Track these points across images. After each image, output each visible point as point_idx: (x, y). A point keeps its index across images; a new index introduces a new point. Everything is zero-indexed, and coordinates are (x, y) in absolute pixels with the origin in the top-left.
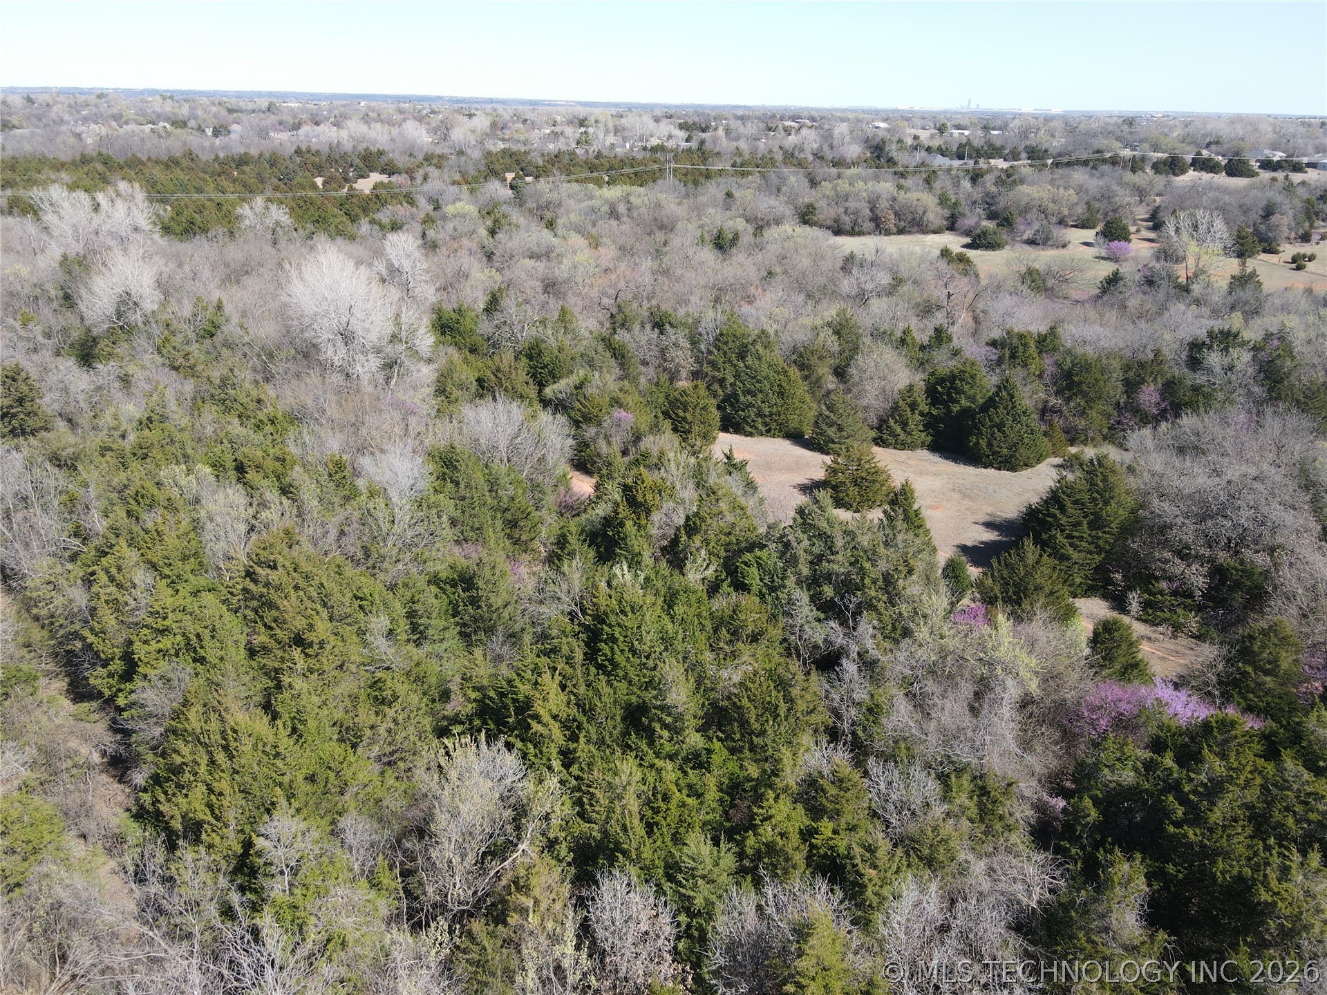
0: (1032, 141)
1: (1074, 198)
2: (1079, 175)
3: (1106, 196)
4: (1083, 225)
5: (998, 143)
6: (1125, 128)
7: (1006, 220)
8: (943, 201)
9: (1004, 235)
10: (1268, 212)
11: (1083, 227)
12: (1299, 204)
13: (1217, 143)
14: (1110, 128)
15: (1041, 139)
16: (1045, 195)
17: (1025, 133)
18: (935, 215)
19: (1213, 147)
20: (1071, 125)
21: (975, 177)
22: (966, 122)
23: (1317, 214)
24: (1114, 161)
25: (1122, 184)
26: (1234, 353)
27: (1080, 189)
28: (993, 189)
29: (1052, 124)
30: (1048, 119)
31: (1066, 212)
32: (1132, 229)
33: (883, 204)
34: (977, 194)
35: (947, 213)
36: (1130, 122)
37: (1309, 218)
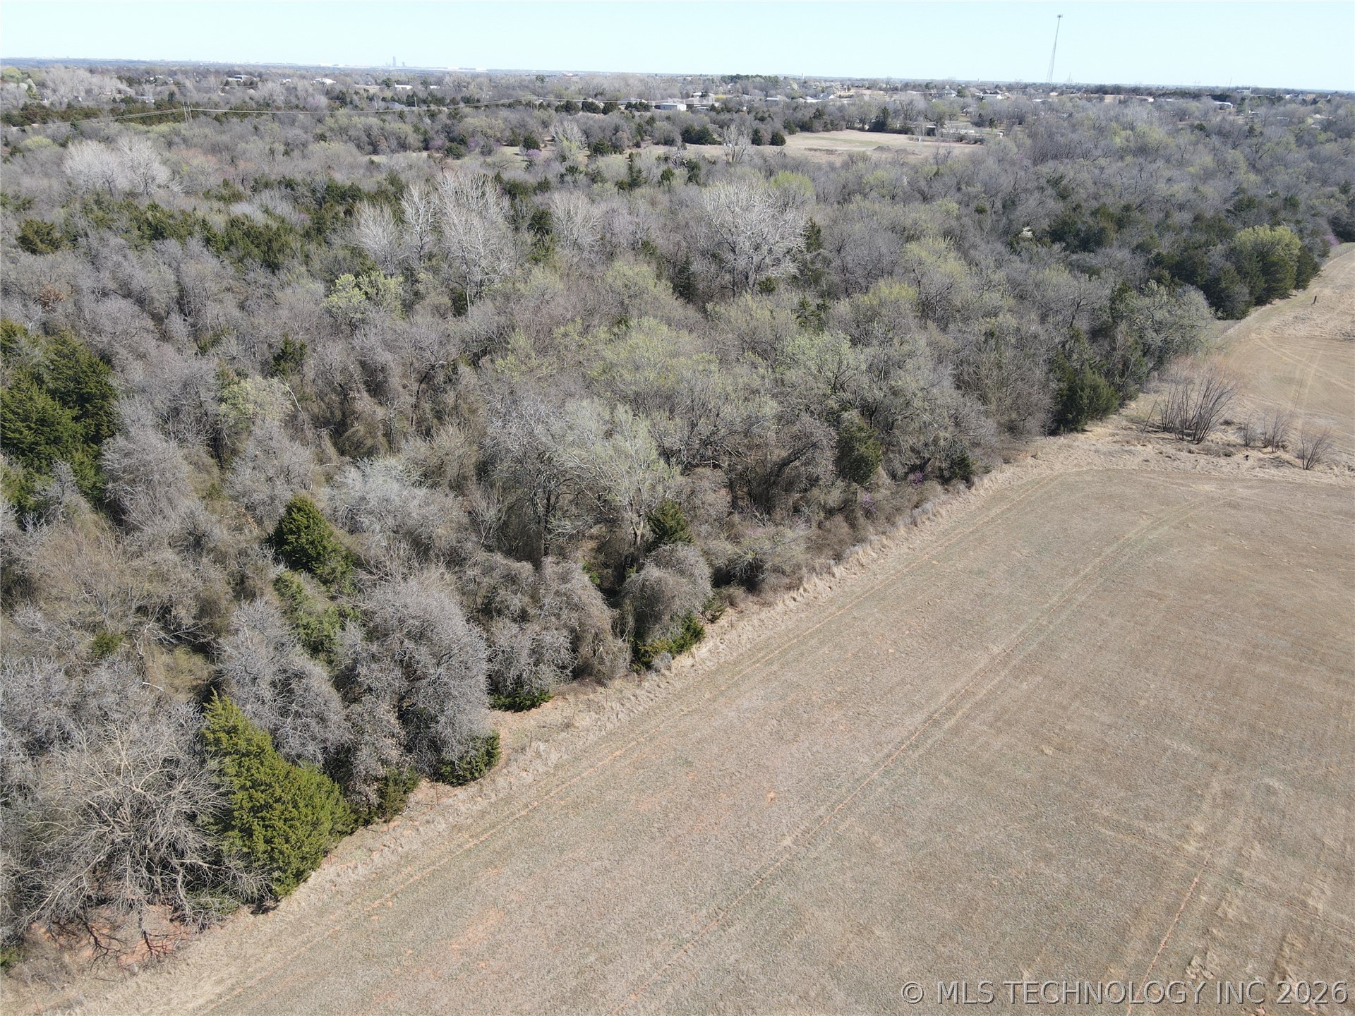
0: (466, 93)
1: (502, 126)
2: (504, 113)
3: (523, 125)
4: (512, 144)
5: (439, 95)
6: (539, 84)
7: (462, 140)
8: (417, 130)
9: (462, 149)
10: (617, 130)
11: (512, 145)
12: (634, 127)
13: (601, 94)
14: (526, 83)
15: (473, 91)
16: (483, 124)
17: (459, 86)
18: (413, 139)
19: (599, 97)
20: (492, 80)
21: (432, 116)
22: (403, 78)
23: (645, 132)
24: (528, 104)
25: (531, 116)
26: (576, 175)
27: (505, 120)
28: (448, 122)
29: (479, 80)
30: (475, 76)
31: (499, 135)
32: (542, 145)
33: (375, 132)
34: (438, 127)
35: (421, 137)
36: (541, 78)
37: (640, 134)
